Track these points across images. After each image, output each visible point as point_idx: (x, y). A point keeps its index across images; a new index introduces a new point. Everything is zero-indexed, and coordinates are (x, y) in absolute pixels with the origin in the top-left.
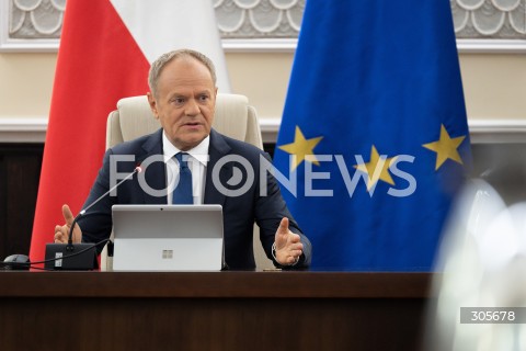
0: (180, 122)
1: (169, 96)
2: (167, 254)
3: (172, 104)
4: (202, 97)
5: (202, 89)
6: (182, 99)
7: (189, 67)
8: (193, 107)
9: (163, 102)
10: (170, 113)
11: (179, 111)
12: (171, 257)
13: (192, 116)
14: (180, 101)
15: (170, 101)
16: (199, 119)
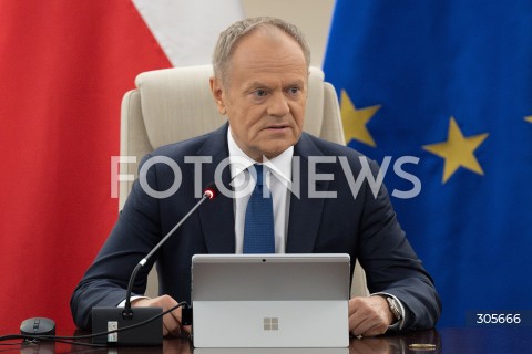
0: (259, 124)
1: (245, 86)
2: (271, 324)
3: (250, 96)
4: (292, 89)
5: (293, 78)
6: (263, 92)
7: (275, 45)
8: (280, 103)
9: (235, 93)
10: (246, 111)
11: (260, 109)
12: (276, 328)
13: (278, 117)
14: (261, 93)
15: (247, 92)
16: (287, 120)
